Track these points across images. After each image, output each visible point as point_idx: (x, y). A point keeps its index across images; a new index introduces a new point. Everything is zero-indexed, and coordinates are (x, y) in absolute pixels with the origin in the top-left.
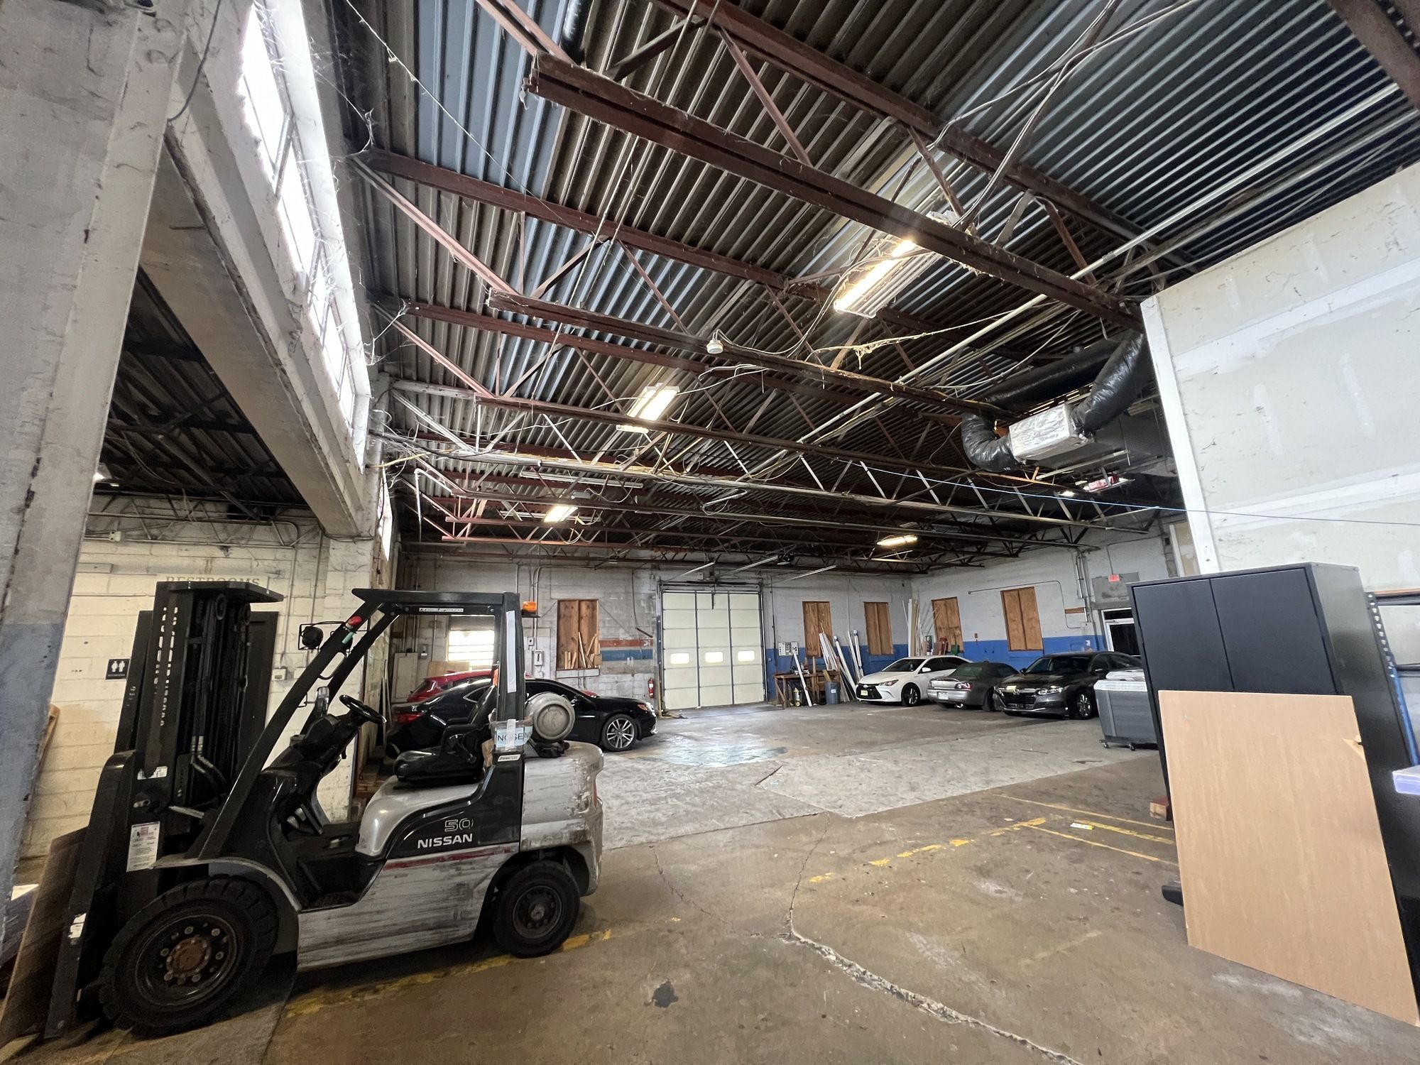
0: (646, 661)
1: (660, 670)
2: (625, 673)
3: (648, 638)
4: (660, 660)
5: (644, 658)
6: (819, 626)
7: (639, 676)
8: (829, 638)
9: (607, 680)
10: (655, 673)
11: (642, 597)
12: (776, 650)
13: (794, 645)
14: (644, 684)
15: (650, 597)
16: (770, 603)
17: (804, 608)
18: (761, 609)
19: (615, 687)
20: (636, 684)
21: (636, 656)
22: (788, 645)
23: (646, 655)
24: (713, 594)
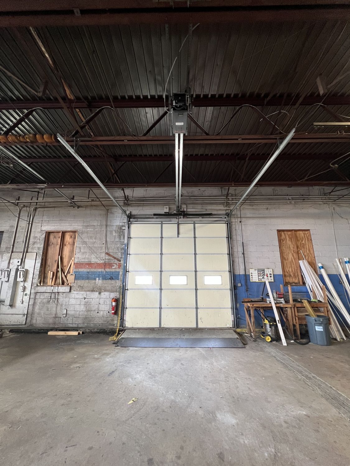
0: (113, 282)
1: (123, 290)
2: (93, 291)
3: (116, 262)
4: (124, 281)
5: (111, 278)
6: (298, 253)
7: (105, 295)
8: (312, 265)
9: (77, 296)
10: (120, 292)
11: (114, 228)
12: (247, 277)
13: (267, 272)
14: (109, 302)
15: (120, 228)
16: (239, 232)
17: (279, 236)
18: (230, 237)
19: (83, 303)
20: (102, 301)
21: (104, 277)
22: (261, 272)
23: (113, 277)
24: (179, 225)
